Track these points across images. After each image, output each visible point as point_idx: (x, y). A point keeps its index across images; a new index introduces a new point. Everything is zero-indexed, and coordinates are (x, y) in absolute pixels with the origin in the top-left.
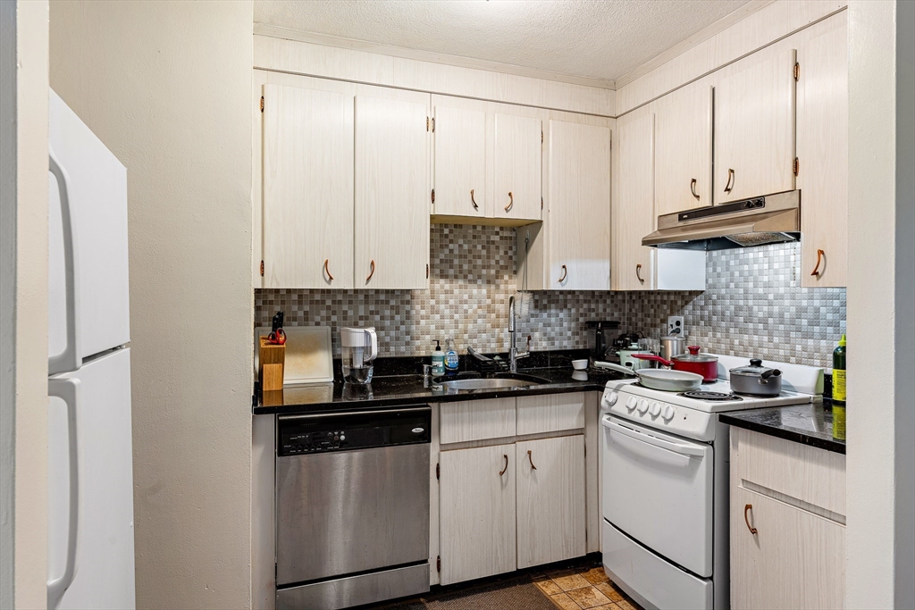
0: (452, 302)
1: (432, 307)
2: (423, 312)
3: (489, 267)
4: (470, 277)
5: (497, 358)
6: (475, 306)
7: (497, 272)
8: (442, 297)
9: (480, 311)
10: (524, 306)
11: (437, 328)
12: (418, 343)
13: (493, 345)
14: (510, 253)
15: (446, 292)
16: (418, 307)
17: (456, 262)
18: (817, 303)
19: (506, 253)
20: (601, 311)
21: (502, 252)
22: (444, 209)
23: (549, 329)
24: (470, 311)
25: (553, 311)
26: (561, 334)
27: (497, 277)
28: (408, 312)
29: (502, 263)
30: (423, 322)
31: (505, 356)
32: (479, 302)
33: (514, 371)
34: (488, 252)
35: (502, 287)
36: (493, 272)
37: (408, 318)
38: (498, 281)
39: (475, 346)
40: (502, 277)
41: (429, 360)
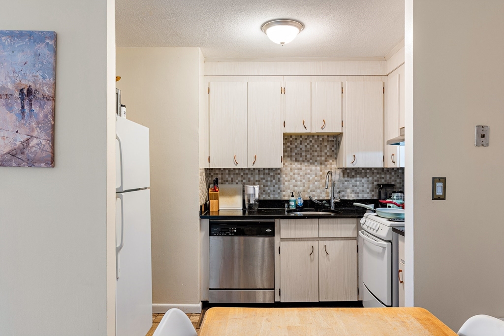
0: (301, 174)
1: (291, 176)
2: (286, 179)
3: (321, 156)
4: (311, 161)
5: (324, 202)
6: (314, 176)
7: (326, 158)
8: (296, 171)
9: (316, 178)
10: (337, 176)
11: (294, 186)
12: (284, 193)
13: (324, 196)
14: (333, 149)
15: (298, 169)
16: (284, 176)
17: (304, 154)
19: (331, 149)
20: (388, 178)
21: (328, 149)
22: (290, 130)
23: (356, 188)
24: (311, 178)
25: (358, 179)
26: (363, 191)
27: (326, 161)
28: (279, 178)
29: (328, 154)
30: (286, 183)
31: (329, 201)
32: (316, 174)
33: (333, 209)
34: (321, 148)
35: (328, 166)
36: (323, 158)
37: (279, 181)
38: (326, 163)
39: (314, 196)
40: (329, 161)
41: (288, 201)
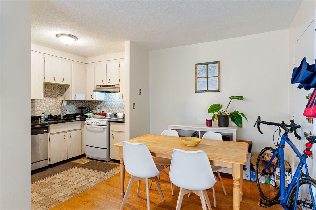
0: (46, 103)
1: (40, 104)
2: (38, 105)
3: (55, 94)
4: (50, 97)
5: (58, 116)
6: (52, 104)
7: (57, 96)
8: (43, 101)
9: (53, 105)
10: (65, 104)
11: (42, 109)
12: (36, 113)
13: (56, 113)
14: (60, 91)
15: (44, 100)
16: (36, 104)
17: (47, 93)
18: (123, 103)
19: (59, 91)
20: (82, 105)
21: (58, 91)
22: (47, 81)
23: (70, 109)
24: (50, 105)
25: (71, 105)
26: (73, 110)
27: (57, 97)
28: (34, 105)
29: (58, 93)
30: (38, 108)
31: (60, 115)
32: (53, 103)
33: (62, 118)
34: (55, 91)
35: (58, 99)
36: (56, 96)
37: (34, 107)
38: (57, 98)
39: (52, 113)
40: (58, 97)
41: (40, 117)
